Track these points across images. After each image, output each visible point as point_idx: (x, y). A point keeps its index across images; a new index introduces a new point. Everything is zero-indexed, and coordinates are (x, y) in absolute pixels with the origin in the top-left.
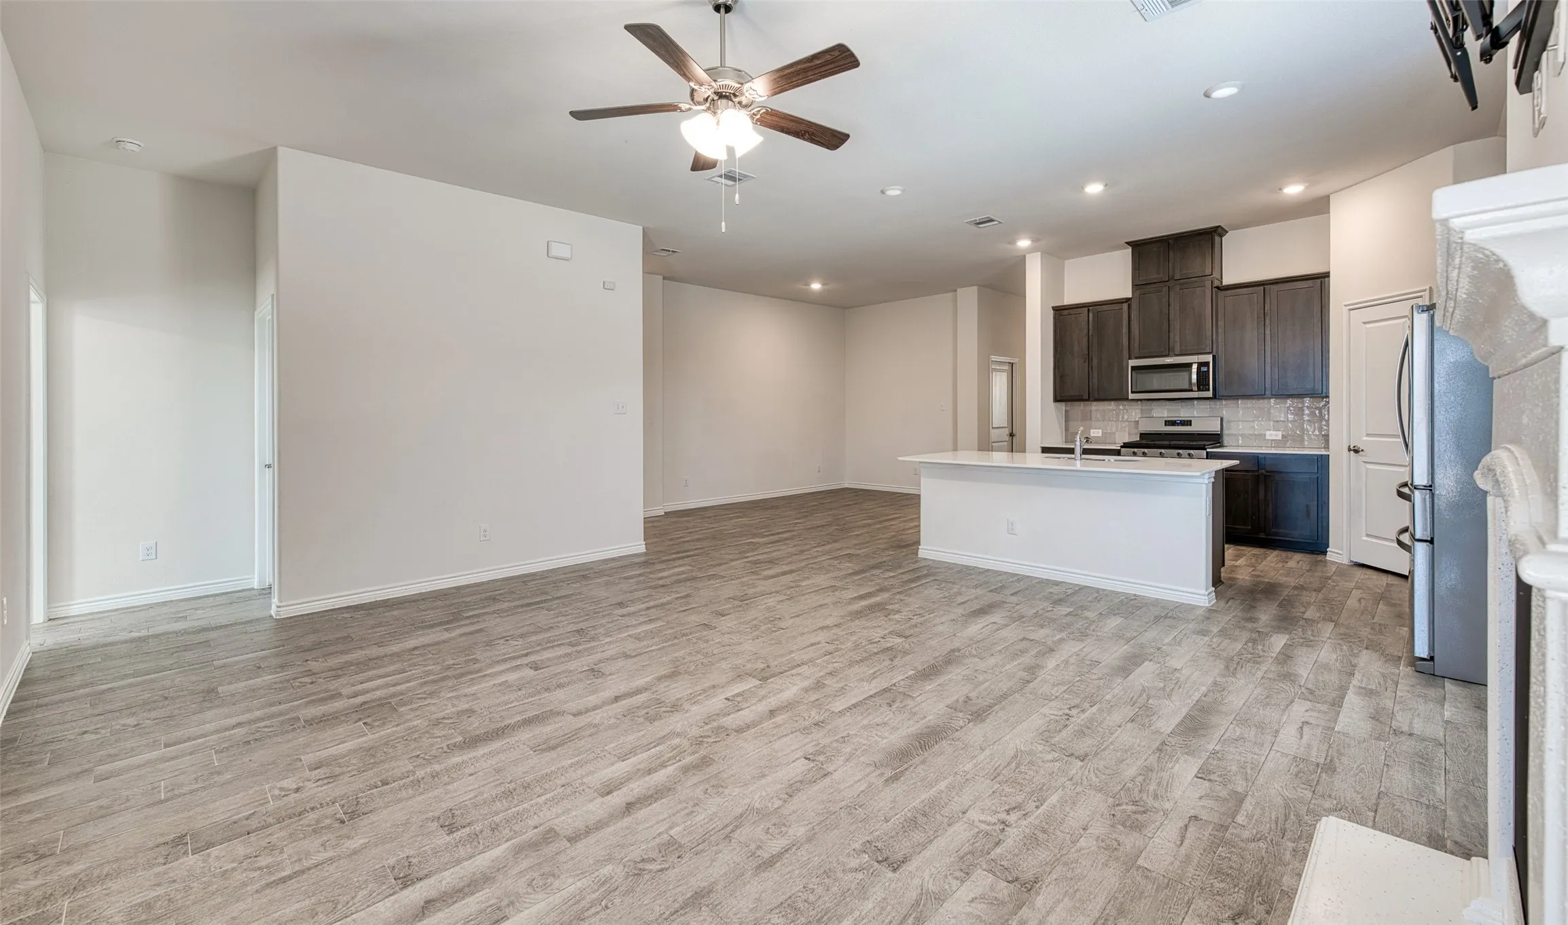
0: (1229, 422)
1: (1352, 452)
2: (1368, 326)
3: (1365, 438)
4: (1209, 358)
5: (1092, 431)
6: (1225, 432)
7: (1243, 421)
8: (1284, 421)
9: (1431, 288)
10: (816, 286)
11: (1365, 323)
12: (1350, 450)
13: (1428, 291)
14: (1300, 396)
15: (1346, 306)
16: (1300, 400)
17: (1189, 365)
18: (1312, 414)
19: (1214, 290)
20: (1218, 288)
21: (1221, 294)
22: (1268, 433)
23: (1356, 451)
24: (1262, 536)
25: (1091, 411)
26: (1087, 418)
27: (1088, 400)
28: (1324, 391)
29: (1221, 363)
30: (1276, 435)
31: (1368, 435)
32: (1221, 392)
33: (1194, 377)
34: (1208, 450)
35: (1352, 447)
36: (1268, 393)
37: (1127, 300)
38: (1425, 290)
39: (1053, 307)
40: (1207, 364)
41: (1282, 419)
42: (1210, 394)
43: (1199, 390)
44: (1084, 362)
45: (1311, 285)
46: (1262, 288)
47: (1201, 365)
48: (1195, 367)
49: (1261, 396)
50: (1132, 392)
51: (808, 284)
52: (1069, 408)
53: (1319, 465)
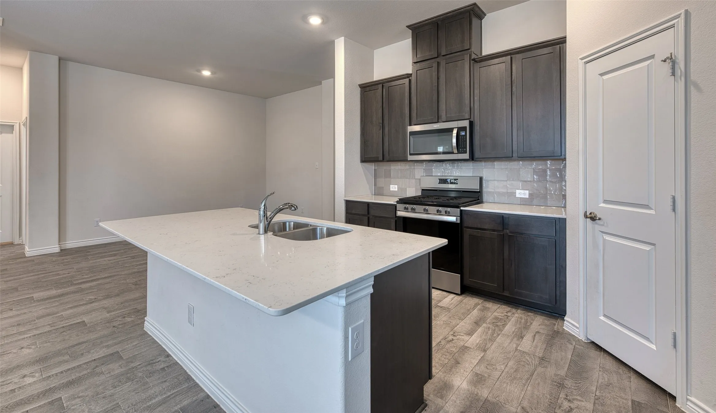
0: (488, 181)
1: (588, 220)
2: (605, 77)
3: (602, 205)
4: (466, 123)
5: (391, 186)
6: (484, 190)
7: (498, 181)
8: (530, 181)
9: (687, 13)
10: (206, 73)
11: (602, 75)
12: (586, 216)
13: (683, 16)
14: (542, 158)
15: (582, 59)
16: (543, 162)
17: (451, 130)
18: (553, 175)
19: (472, 62)
20: (474, 60)
21: (477, 65)
22: (518, 192)
23: (593, 219)
24: (506, 294)
25: (390, 170)
26: (388, 175)
27: (383, 160)
28: (563, 153)
29: (477, 128)
30: (524, 194)
31: (605, 202)
32: (477, 154)
33: (454, 141)
34: (462, 208)
35: (588, 214)
36: (515, 155)
37: (408, 76)
38: (678, 16)
39: (359, 85)
40: (464, 129)
41: (529, 179)
42: (466, 156)
43: (459, 152)
44: (380, 130)
45: (551, 51)
46: (509, 57)
47: (460, 129)
48: (455, 132)
49: (509, 158)
50: (411, 154)
51: (199, 71)
52: (376, 168)
53: (558, 227)
